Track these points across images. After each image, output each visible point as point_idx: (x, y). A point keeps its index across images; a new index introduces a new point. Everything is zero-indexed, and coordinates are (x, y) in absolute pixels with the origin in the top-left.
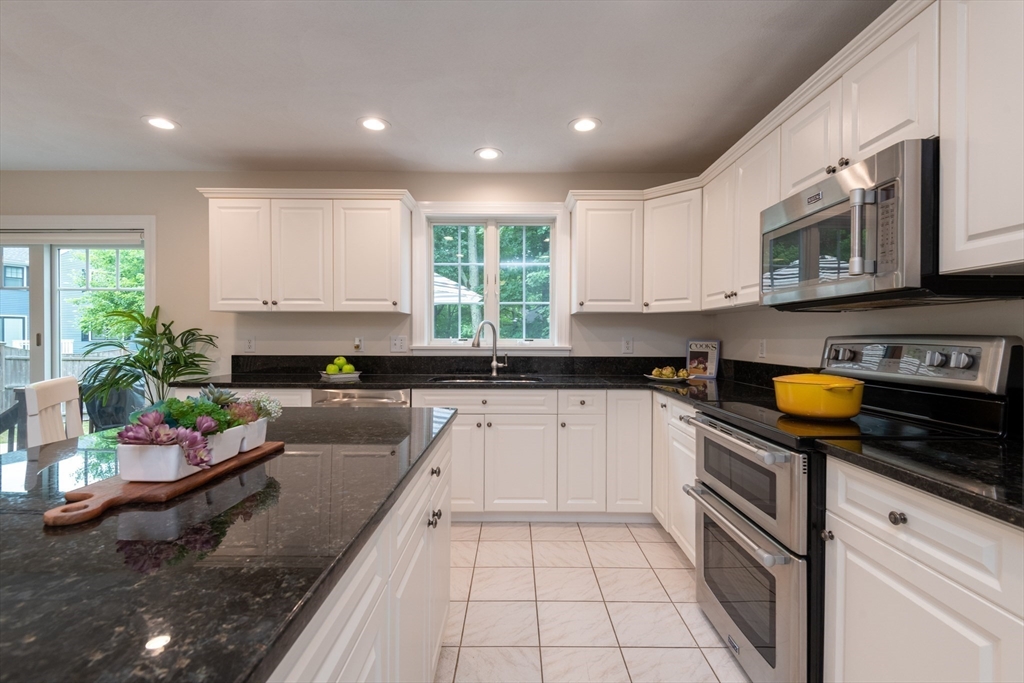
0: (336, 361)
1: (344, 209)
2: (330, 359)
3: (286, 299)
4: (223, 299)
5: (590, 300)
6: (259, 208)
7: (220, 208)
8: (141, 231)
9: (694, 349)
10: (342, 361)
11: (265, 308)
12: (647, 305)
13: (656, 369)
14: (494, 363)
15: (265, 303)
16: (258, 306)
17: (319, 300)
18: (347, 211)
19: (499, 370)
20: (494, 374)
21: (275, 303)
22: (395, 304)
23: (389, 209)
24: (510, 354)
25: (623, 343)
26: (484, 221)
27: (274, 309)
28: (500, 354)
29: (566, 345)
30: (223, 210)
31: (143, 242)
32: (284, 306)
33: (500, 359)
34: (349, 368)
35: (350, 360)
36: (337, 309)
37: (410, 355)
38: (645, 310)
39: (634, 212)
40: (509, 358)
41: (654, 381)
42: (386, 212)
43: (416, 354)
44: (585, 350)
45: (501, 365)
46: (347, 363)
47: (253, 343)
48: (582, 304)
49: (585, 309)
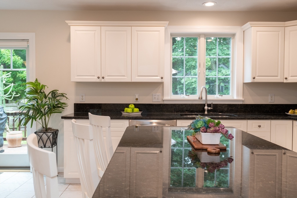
0: (130, 106)
1: (137, 31)
3: (108, 76)
4: (78, 76)
5: (258, 76)
6: (95, 31)
7: (76, 30)
8: (27, 40)
10: (133, 106)
11: (98, 80)
12: (286, 79)
13: (291, 110)
14: (206, 107)
15: (99, 78)
16: (95, 79)
17: (124, 76)
18: (138, 32)
19: (208, 110)
20: (206, 113)
21: (103, 78)
22: (162, 78)
25: (269, 97)
26: (199, 35)
27: (103, 80)
28: (209, 103)
29: (241, 98)
30: (77, 32)
31: (28, 46)
32: (107, 79)
33: (209, 105)
36: (133, 81)
37: (163, 103)
38: (285, 81)
39: (280, 32)
41: (290, 116)
42: (158, 32)
43: (165, 103)
44: (250, 101)
45: (209, 108)
46: (135, 107)
47: (84, 97)
48: (254, 78)
49: (256, 81)
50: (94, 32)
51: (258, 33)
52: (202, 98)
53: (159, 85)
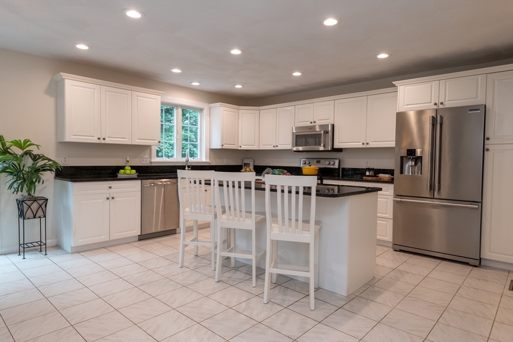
0: (126, 168)
1: (137, 96)
2: (123, 168)
3: (110, 137)
4: (74, 135)
5: (227, 144)
6: (95, 89)
7: (71, 85)
9: (245, 162)
10: (129, 168)
11: (98, 141)
14: (186, 168)
15: (99, 139)
16: (94, 140)
17: (125, 138)
21: (104, 139)
23: (156, 99)
24: (192, 164)
25: (225, 160)
26: (177, 106)
27: (103, 142)
28: (189, 164)
29: (208, 161)
30: (74, 87)
32: (108, 141)
34: (134, 171)
35: (133, 168)
36: (133, 143)
37: (150, 165)
38: (239, 148)
39: (236, 113)
40: (192, 166)
42: (155, 100)
43: (153, 165)
44: (214, 164)
45: (189, 169)
46: (132, 169)
47: (67, 159)
48: (223, 145)
49: (224, 147)
50: (93, 90)
51: (225, 112)
52: (188, 161)
53: (147, 148)
